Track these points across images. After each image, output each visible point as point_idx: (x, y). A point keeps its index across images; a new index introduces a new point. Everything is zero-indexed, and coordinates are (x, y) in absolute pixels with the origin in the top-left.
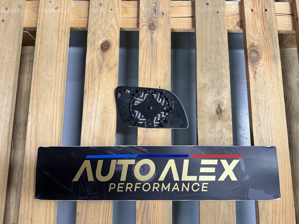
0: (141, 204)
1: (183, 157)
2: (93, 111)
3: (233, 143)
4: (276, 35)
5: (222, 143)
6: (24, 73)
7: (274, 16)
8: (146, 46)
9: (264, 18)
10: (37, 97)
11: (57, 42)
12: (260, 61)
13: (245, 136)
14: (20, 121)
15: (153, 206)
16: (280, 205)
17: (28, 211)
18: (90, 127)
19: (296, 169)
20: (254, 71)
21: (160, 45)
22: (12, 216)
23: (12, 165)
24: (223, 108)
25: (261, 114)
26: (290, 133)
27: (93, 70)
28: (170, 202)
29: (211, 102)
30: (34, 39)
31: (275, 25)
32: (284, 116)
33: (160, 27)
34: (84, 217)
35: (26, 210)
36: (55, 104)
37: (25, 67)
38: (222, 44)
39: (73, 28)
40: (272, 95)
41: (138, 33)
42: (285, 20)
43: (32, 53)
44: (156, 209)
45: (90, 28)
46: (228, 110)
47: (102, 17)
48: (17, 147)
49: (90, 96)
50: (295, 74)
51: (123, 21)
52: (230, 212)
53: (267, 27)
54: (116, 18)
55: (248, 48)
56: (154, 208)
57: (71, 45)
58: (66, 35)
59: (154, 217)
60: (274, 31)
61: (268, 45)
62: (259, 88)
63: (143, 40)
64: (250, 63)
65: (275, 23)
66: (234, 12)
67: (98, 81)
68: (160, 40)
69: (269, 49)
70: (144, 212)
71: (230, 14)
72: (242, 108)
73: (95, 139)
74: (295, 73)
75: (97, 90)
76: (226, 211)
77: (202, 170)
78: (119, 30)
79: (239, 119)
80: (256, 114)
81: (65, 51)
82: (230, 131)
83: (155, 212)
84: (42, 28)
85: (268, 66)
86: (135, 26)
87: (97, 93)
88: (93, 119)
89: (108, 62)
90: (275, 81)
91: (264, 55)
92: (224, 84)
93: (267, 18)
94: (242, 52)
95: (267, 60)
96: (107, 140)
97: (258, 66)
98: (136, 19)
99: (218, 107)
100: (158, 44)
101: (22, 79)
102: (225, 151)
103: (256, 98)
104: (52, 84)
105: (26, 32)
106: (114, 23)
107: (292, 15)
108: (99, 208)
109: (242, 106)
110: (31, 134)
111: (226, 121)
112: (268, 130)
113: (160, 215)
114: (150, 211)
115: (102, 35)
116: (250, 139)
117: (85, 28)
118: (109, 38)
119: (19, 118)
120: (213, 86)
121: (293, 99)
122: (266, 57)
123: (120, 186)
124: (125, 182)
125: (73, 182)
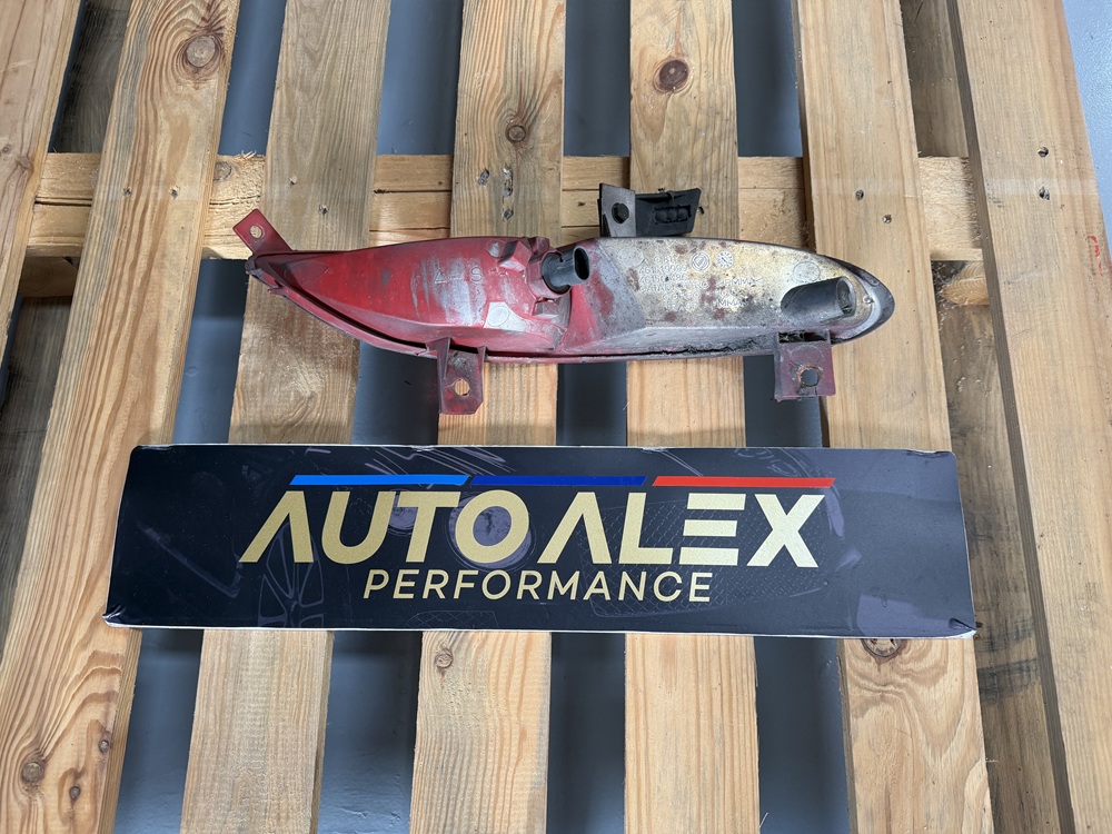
1: (626, 484)
123: (406, 578)
124: (423, 567)
125: (241, 566)
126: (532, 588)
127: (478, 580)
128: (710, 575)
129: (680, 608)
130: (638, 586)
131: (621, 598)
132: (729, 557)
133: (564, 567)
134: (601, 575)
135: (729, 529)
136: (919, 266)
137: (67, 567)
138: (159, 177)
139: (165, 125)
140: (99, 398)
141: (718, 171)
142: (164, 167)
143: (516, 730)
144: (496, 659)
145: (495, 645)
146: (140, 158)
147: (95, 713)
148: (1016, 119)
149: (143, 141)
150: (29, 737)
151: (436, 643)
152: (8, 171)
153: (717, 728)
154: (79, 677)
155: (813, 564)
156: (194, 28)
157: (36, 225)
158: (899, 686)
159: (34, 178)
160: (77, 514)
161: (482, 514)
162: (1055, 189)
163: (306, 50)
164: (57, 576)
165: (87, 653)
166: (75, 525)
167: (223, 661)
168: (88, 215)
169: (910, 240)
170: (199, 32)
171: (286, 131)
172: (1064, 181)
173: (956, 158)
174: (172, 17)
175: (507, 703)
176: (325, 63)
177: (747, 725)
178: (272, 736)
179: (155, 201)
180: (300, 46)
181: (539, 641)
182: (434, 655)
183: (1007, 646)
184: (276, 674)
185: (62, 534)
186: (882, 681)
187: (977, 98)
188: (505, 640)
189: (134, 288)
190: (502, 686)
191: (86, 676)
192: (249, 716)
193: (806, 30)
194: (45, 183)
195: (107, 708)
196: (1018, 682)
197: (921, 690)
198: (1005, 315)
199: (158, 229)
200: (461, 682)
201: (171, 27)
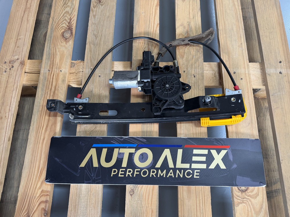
1: (177, 147)
77: (194, 159)
123: (122, 171)
124: (126, 168)
125: (80, 168)
126: (154, 174)
127: (140, 172)
128: (199, 171)
129: (192, 179)
130: (181, 174)
131: (177, 177)
132: (204, 166)
133: (162, 168)
134: (171, 171)
135: (204, 159)
136: (250, 91)
137: (35, 168)
138: (57, 67)
139: (58, 53)
140: (43, 124)
141: (199, 66)
142: (58, 64)
143: (150, 210)
144: (145, 192)
145: (145, 189)
146: (52, 62)
147: (43, 206)
148: (273, 53)
149: (53, 58)
150: (26, 212)
151: (130, 188)
152: (18, 65)
153: (201, 210)
154: (39, 196)
155: (225, 168)
156: (65, 28)
157: (25, 78)
158: (247, 199)
159: (25, 67)
160: (37, 154)
161: (141, 154)
162: (283, 71)
163: (94, 34)
164: (33, 170)
165: (41, 190)
166: (37, 157)
167: (76, 192)
168: (39, 76)
169: (247, 84)
170: (67, 29)
171: (89, 55)
172: (285, 69)
173: (258, 63)
174: (60, 25)
175: (148, 204)
176: (99, 38)
177: (209, 209)
178: (89, 212)
179: (56, 73)
180: (92, 34)
181: (156, 188)
182: (129, 191)
183: (271, 186)
184: (89, 196)
185: (34, 159)
186: (243, 198)
187: (263, 48)
188: (147, 187)
189: (51, 95)
190: (147, 199)
191: (40, 196)
192: (83, 207)
193: (220, 30)
194: (27, 67)
195: (46, 204)
196: (275, 195)
197: (252, 200)
198: (272, 104)
199: (57, 80)
200: (136, 198)
201: (59, 28)
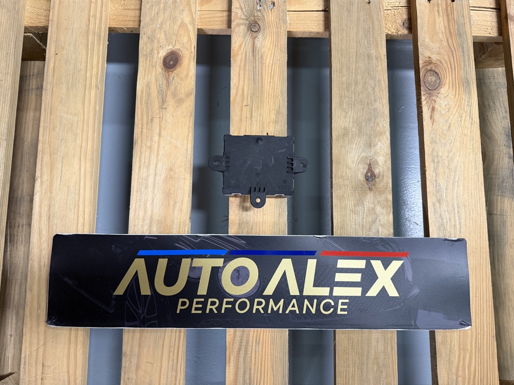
0: (234, 337)
1: (307, 255)
2: (149, 176)
3: (394, 232)
4: (470, 44)
5: (374, 230)
6: (27, 110)
7: (467, 12)
8: (243, 62)
9: (449, 15)
10: (50, 151)
11: (84, 54)
12: (441, 89)
13: (413, 220)
14: (22, 195)
15: (256, 340)
16: (472, 335)
17: (37, 350)
18: (144, 204)
19: (499, 276)
20: (431, 107)
21: (268, 60)
22: (10, 359)
23: (7, 272)
24: (376, 171)
25: (442, 182)
26: (490, 214)
27: (149, 102)
28: (286, 331)
29: (356, 160)
30: (44, 47)
31: (468, 26)
32: (481, 184)
33: (269, 28)
34: (136, 361)
35: (34, 349)
36: (83, 163)
37: (28, 98)
38: (377, 59)
39: (114, 28)
40: (460, 148)
41: (228, 38)
42: (485, 19)
43: (41, 74)
44: (261, 344)
45: (143, 28)
46: (386, 174)
47: (165, 9)
48: (17, 240)
49: (143, 149)
50: (501, 113)
51: (203, 17)
52: (387, 348)
53: (455, 29)
54: (190, 10)
55: (421, 66)
56: (258, 343)
57: (110, 59)
58: (102, 41)
59: (257, 358)
60: (466, 37)
61: (455, 61)
62: (439, 135)
63: (238, 51)
64: (425, 93)
65: (468, 24)
66: (398, 3)
67: (158, 123)
68: (269, 50)
69: (456, 69)
70: (240, 349)
71: (390, 6)
72: (410, 171)
73: (155, 225)
74: (500, 111)
75: (156, 138)
76: (381, 348)
77: (339, 277)
78: (196, 33)
79: (404, 191)
80: (434, 182)
81: (100, 69)
82: (389, 210)
83: (258, 349)
84: (57, 27)
85: (454, 98)
86: (224, 26)
87: (157, 144)
88: (149, 191)
89: (176, 89)
90: (467, 123)
91: (448, 80)
92: (379, 129)
93: (455, 15)
94: (411, 74)
95: (454, 87)
96: (175, 226)
97: (438, 98)
98: (225, 14)
99: (369, 169)
100: (265, 58)
101: (24, 120)
102: (378, 246)
103: (435, 154)
104: (77, 128)
105: (28, 34)
106: (187, 20)
107: (498, 9)
108: (161, 343)
109: (409, 168)
110: (40, 217)
111: (381, 193)
112: (454, 209)
113: (268, 356)
114: (250, 348)
115: (165, 40)
116: (422, 224)
117: (134, 28)
118: (177, 47)
119: (19, 189)
120: (360, 132)
121: (496, 156)
122: (452, 81)
123: (198, 303)
124: (206, 297)
125: (114, 297)
126: (260, 307)
127: (233, 303)
128: (347, 301)
129: (333, 317)
130: (312, 307)
131: (304, 312)
132: (357, 292)
133: (276, 297)
134: (294, 301)
135: (357, 277)
155: (397, 295)
161: (235, 270)
